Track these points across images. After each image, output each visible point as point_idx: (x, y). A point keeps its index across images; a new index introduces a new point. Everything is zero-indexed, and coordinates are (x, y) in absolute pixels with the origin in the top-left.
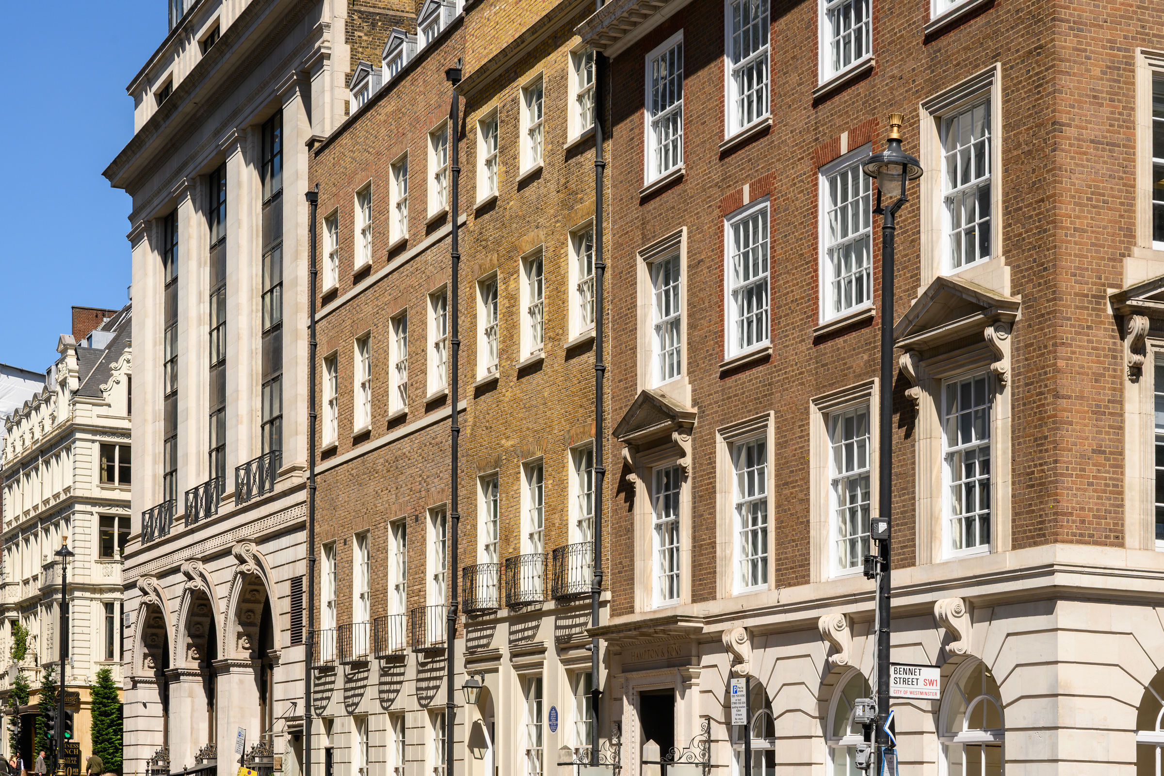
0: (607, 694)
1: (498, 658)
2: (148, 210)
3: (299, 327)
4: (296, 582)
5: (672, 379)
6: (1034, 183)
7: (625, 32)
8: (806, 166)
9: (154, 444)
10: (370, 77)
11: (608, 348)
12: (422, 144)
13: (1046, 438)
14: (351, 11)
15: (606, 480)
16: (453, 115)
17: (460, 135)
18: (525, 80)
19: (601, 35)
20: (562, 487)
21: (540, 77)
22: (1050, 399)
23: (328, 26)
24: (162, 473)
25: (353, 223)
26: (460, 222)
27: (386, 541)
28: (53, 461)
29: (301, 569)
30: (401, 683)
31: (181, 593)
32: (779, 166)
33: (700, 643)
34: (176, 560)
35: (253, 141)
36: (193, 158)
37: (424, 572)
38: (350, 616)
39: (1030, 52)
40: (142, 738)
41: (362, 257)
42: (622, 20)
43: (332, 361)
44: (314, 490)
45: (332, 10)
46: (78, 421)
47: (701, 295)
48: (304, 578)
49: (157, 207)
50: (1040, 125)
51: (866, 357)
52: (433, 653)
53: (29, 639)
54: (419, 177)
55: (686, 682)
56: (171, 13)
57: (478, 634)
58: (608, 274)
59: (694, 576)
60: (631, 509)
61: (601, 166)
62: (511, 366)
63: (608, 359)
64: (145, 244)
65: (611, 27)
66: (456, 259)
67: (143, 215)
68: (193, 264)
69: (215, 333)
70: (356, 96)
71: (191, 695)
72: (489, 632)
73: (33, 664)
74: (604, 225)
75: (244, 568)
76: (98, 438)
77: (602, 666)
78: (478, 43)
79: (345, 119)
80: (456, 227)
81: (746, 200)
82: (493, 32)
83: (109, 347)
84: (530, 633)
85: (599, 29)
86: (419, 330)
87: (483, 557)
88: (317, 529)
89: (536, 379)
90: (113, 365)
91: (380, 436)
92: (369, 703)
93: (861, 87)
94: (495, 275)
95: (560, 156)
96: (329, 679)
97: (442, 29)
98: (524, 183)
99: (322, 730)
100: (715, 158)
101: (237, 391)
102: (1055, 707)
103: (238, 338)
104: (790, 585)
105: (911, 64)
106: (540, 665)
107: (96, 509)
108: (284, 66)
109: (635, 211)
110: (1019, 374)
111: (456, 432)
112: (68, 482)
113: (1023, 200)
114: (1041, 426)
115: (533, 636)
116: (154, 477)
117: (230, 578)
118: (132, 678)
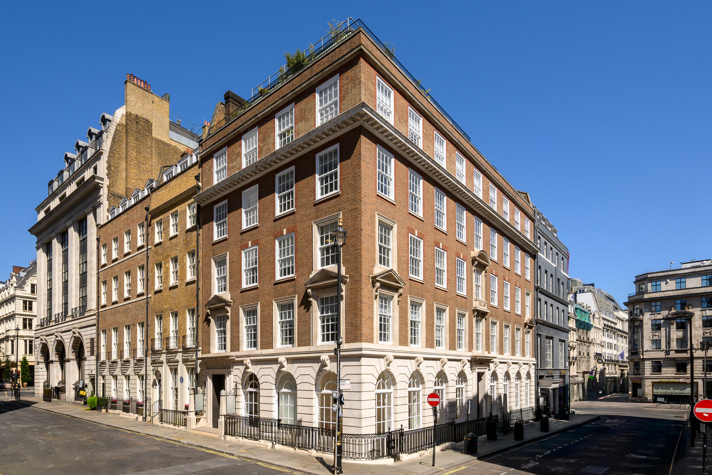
0: (200, 375)
1: (162, 363)
2: (42, 241)
3: (93, 273)
4: (92, 340)
5: (222, 292)
6: (354, 245)
7: (208, 199)
8: (271, 237)
9: (44, 302)
10: (115, 210)
11: (200, 283)
12: (135, 227)
13: (358, 314)
14: (109, 193)
15: (200, 318)
16: (146, 220)
17: (149, 225)
18: (171, 211)
19: (200, 199)
20: (185, 319)
21: (177, 211)
22: (359, 303)
23: (102, 196)
24: (46, 309)
25: (112, 247)
26: (149, 248)
27: (123, 330)
28: (9, 304)
29: (94, 336)
30: (128, 368)
31: (54, 340)
32: (262, 237)
33: (233, 362)
34: (52, 332)
35: (77, 225)
36: (57, 228)
37: (136, 339)
38: (111, 349)
39: (352, 209)
40: (40, 377)
41: (114, 256)
42: (208, 195)
43: (105, 283)
44: (99, 316)
45: (103, 191)
46: (16, 294)
47: (234, 270)
48: (95, 339)
49: (45, 240)
50: (355, 229)
51: (292, 289)
52: (140, 360)
53: (1, 349)
54: (134, 236)
55: (229, 373)
56: (49, 190)
57: (155, 357)
58: (201, 264)
59: (231, 345)
60: (209, 326)
61: (198, 235)
62: (167, 286)
63: (200, 286)
64: (41, 249)
65: (204, 197)
66: (148, 257)
67: (41, 242)
68: (57, 256)
69: (64, 274)
70: (111, 214)
71: (57, 367)
72: (159, 356)
73: (3, 355)
74: (199, 250)
75: (75, 335)
76: (22, 299)
77: (198, 367)
78: (155, 201)
79: (107, 221)
80: (148, 249)
81: (250, 245)
82: (161, 198)
83: (25, 276)
84: (173, 357)
85: (200, 198)
86: (134, 276)
87: (157, 337)
88: (100, 326)
89: (176, 290)
90: (27, 281)
91: (121, 303)
92: (118, 372)
93: (291, 217)
94: (161, 262)
95: (184, 232)
96: (103, 365)
97: (140, 199)
98: (171, 239)
99: (102, 378)
100: (239, 234)
101: (72, 289)
102: (361, 386)
103: (72, 275)
104: (265, 349)
105: (309, 211)
106: (178, 365)
107: (22, 317)
108: (88, 205)
109: (210, 247)
110: (348, 296)
111: (148, 303)
112: (14, 310)
113: (349, 249)
114: (356, 310)
115: (175, 358)
116: (44, 310)
117: (71, 337)
118: (38, 362)
